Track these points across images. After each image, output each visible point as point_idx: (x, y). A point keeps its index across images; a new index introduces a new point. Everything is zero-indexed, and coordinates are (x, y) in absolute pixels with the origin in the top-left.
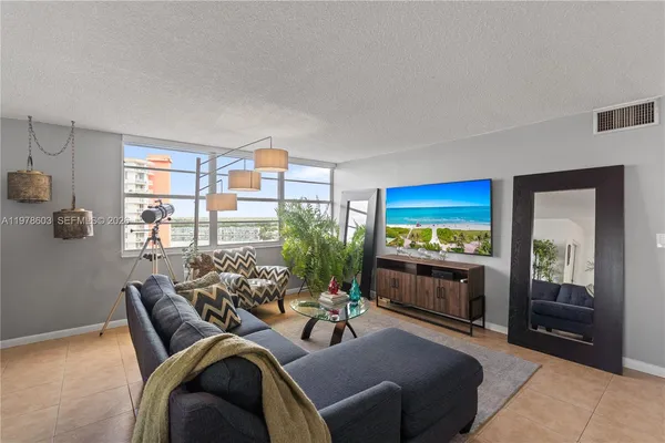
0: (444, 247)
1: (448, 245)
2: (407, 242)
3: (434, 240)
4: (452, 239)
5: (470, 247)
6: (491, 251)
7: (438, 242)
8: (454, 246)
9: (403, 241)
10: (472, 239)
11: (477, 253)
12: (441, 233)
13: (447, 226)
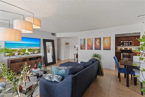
0: (30, 53)
1: (31, 52)
2: (16, 53)
3: (27, 52)
4: (32, 51)
5: (36, 52)
6: (40, 52)
7: (28, 52)
8: (32, 52)
9: (15, 53)
10: (36, 50)
11: (37, 53)
12: (29, 50)
13: (30, 48)
